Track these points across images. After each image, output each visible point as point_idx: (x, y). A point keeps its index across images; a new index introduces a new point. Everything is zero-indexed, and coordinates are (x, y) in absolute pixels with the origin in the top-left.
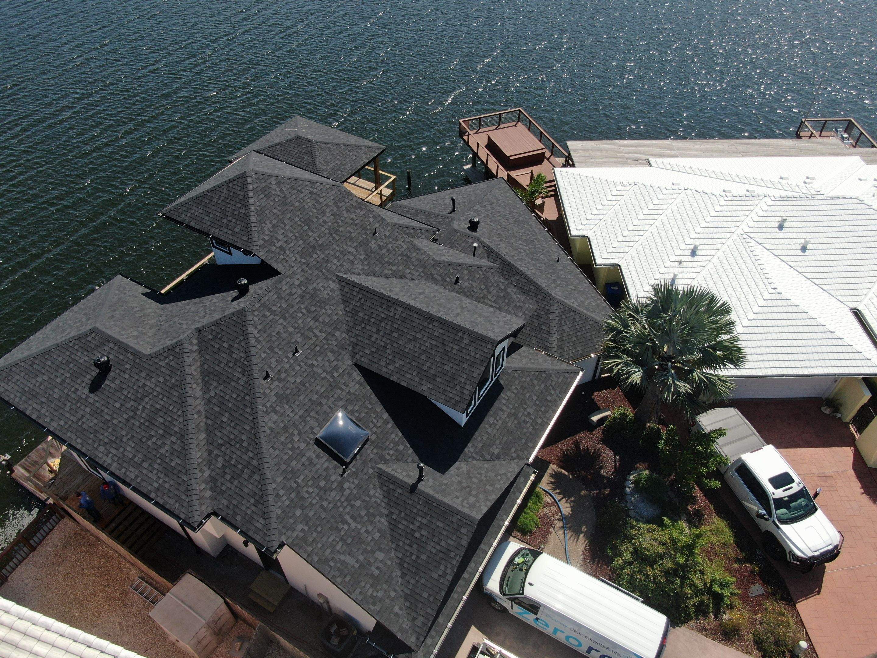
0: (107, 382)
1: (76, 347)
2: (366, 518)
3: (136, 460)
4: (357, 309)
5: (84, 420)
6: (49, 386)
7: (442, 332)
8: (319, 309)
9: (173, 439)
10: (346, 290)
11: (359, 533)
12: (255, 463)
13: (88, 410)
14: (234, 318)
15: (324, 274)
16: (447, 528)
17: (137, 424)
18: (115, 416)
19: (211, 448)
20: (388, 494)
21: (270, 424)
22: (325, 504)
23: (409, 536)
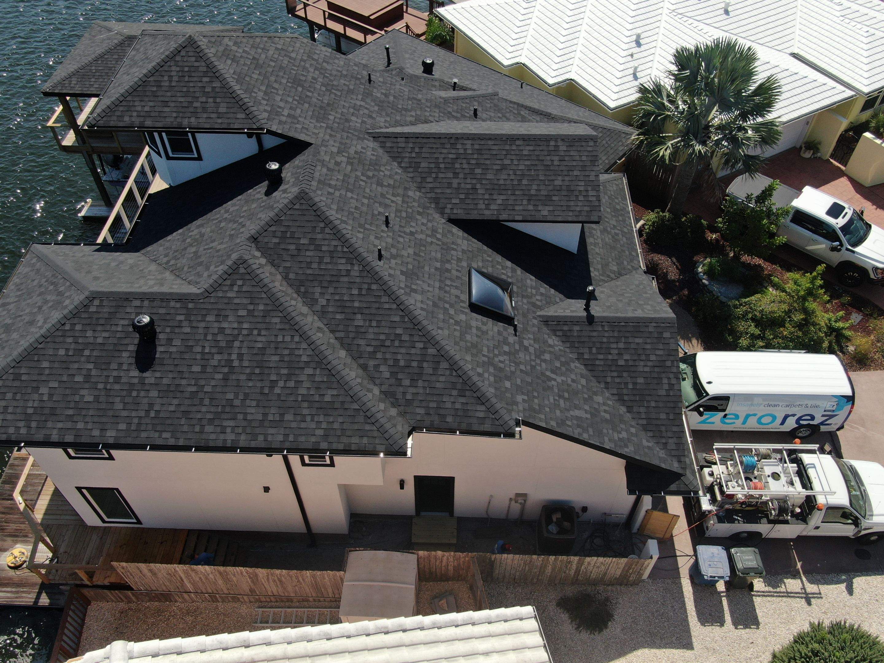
0: (160, 349)
1: (78, 327)
2: (563, 369)
3: (271, 418)
4: (418, 161)
5: (157, 408)
6: (68, 392)
7: (531, 148)
8: (376, 173)
9: (309, 371)
10: (388, 144)
11: (569, 385)
12: (432, 351)
13: (154, 394)
14: (297, 207)
15: (353, 135)
16: (649, 341)
17: (243, 377)
18: (202, 382)
19: (362, 361)
20: (566, 338)
21: (419, 305)
22: (522, 367)
23: (613, 368)
